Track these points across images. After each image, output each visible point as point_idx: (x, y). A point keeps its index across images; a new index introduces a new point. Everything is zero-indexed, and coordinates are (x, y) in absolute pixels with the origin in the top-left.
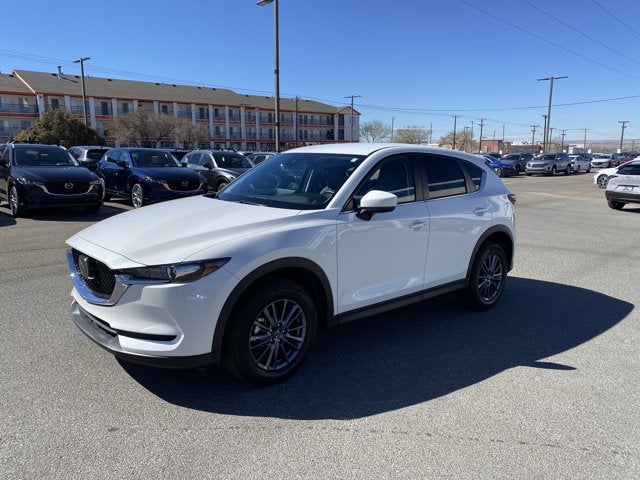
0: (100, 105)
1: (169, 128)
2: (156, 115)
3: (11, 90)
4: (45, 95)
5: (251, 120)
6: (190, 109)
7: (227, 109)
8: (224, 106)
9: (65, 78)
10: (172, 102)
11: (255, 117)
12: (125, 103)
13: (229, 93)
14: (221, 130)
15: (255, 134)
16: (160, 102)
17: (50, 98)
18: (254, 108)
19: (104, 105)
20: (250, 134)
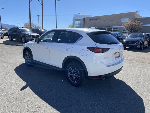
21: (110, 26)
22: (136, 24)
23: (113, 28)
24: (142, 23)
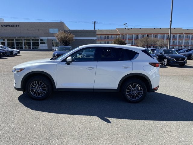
0: (136, 36)
1: (155, 42)
2: (152, 38)
3: (114, 34)
4: (122, 34)
5: (187, 38)
6: (164, 36)
7: (178, 35)
8: (177, 34)
9: (128, 29)
10: (158, 34)
11: (189, 37)
12: (143, 35)
13: (181, 29)
14: (175, 42)
15: (189, 43)
16: (154, 34)
17: (123, 35)
18: (189, 34)
19: (137, 36)
20: (187, 43)
21: (36, 37)
22: (70, 36)
23: (40, 39)
24: (74, 36)
